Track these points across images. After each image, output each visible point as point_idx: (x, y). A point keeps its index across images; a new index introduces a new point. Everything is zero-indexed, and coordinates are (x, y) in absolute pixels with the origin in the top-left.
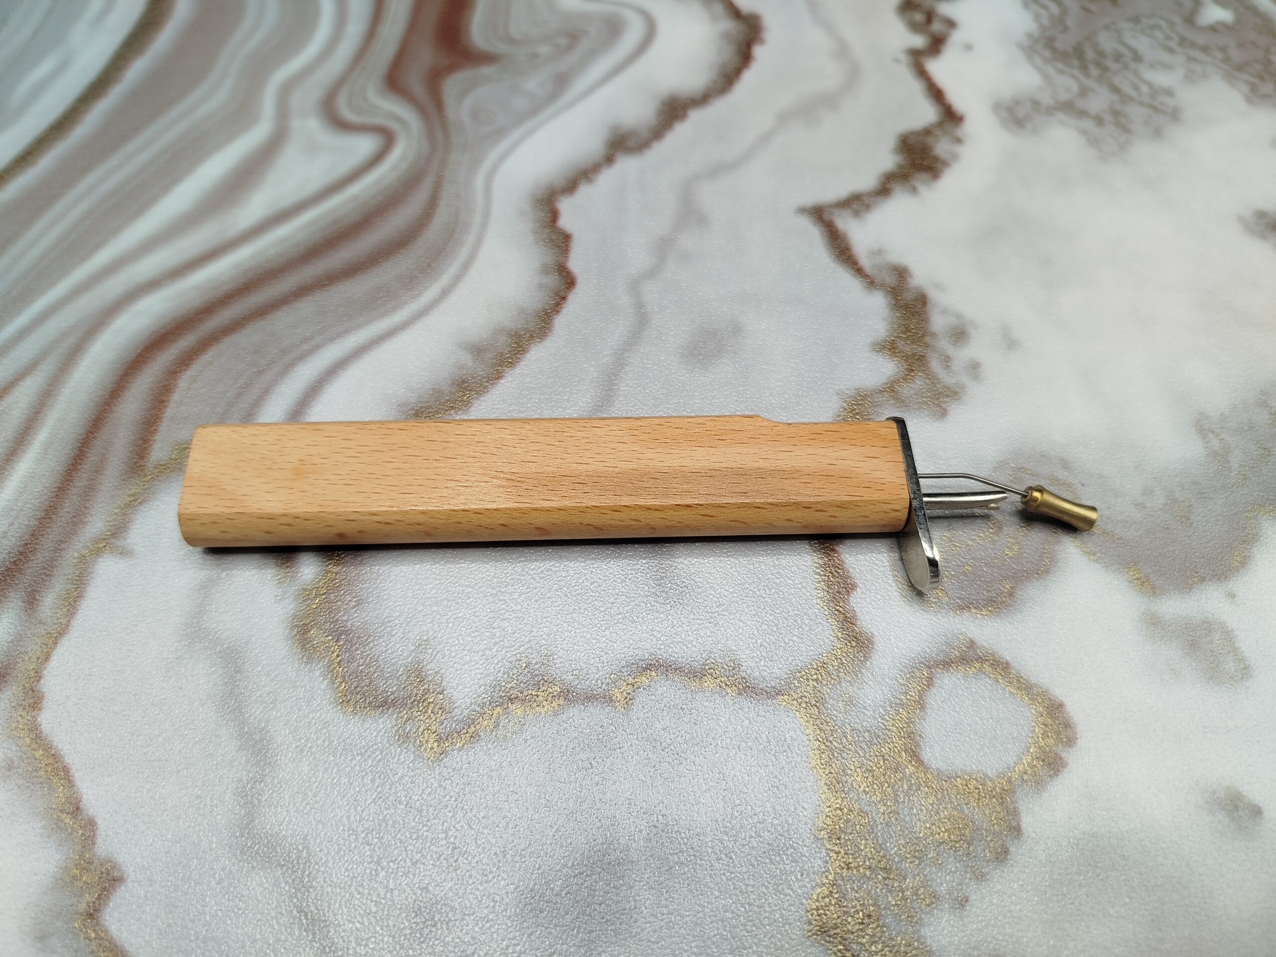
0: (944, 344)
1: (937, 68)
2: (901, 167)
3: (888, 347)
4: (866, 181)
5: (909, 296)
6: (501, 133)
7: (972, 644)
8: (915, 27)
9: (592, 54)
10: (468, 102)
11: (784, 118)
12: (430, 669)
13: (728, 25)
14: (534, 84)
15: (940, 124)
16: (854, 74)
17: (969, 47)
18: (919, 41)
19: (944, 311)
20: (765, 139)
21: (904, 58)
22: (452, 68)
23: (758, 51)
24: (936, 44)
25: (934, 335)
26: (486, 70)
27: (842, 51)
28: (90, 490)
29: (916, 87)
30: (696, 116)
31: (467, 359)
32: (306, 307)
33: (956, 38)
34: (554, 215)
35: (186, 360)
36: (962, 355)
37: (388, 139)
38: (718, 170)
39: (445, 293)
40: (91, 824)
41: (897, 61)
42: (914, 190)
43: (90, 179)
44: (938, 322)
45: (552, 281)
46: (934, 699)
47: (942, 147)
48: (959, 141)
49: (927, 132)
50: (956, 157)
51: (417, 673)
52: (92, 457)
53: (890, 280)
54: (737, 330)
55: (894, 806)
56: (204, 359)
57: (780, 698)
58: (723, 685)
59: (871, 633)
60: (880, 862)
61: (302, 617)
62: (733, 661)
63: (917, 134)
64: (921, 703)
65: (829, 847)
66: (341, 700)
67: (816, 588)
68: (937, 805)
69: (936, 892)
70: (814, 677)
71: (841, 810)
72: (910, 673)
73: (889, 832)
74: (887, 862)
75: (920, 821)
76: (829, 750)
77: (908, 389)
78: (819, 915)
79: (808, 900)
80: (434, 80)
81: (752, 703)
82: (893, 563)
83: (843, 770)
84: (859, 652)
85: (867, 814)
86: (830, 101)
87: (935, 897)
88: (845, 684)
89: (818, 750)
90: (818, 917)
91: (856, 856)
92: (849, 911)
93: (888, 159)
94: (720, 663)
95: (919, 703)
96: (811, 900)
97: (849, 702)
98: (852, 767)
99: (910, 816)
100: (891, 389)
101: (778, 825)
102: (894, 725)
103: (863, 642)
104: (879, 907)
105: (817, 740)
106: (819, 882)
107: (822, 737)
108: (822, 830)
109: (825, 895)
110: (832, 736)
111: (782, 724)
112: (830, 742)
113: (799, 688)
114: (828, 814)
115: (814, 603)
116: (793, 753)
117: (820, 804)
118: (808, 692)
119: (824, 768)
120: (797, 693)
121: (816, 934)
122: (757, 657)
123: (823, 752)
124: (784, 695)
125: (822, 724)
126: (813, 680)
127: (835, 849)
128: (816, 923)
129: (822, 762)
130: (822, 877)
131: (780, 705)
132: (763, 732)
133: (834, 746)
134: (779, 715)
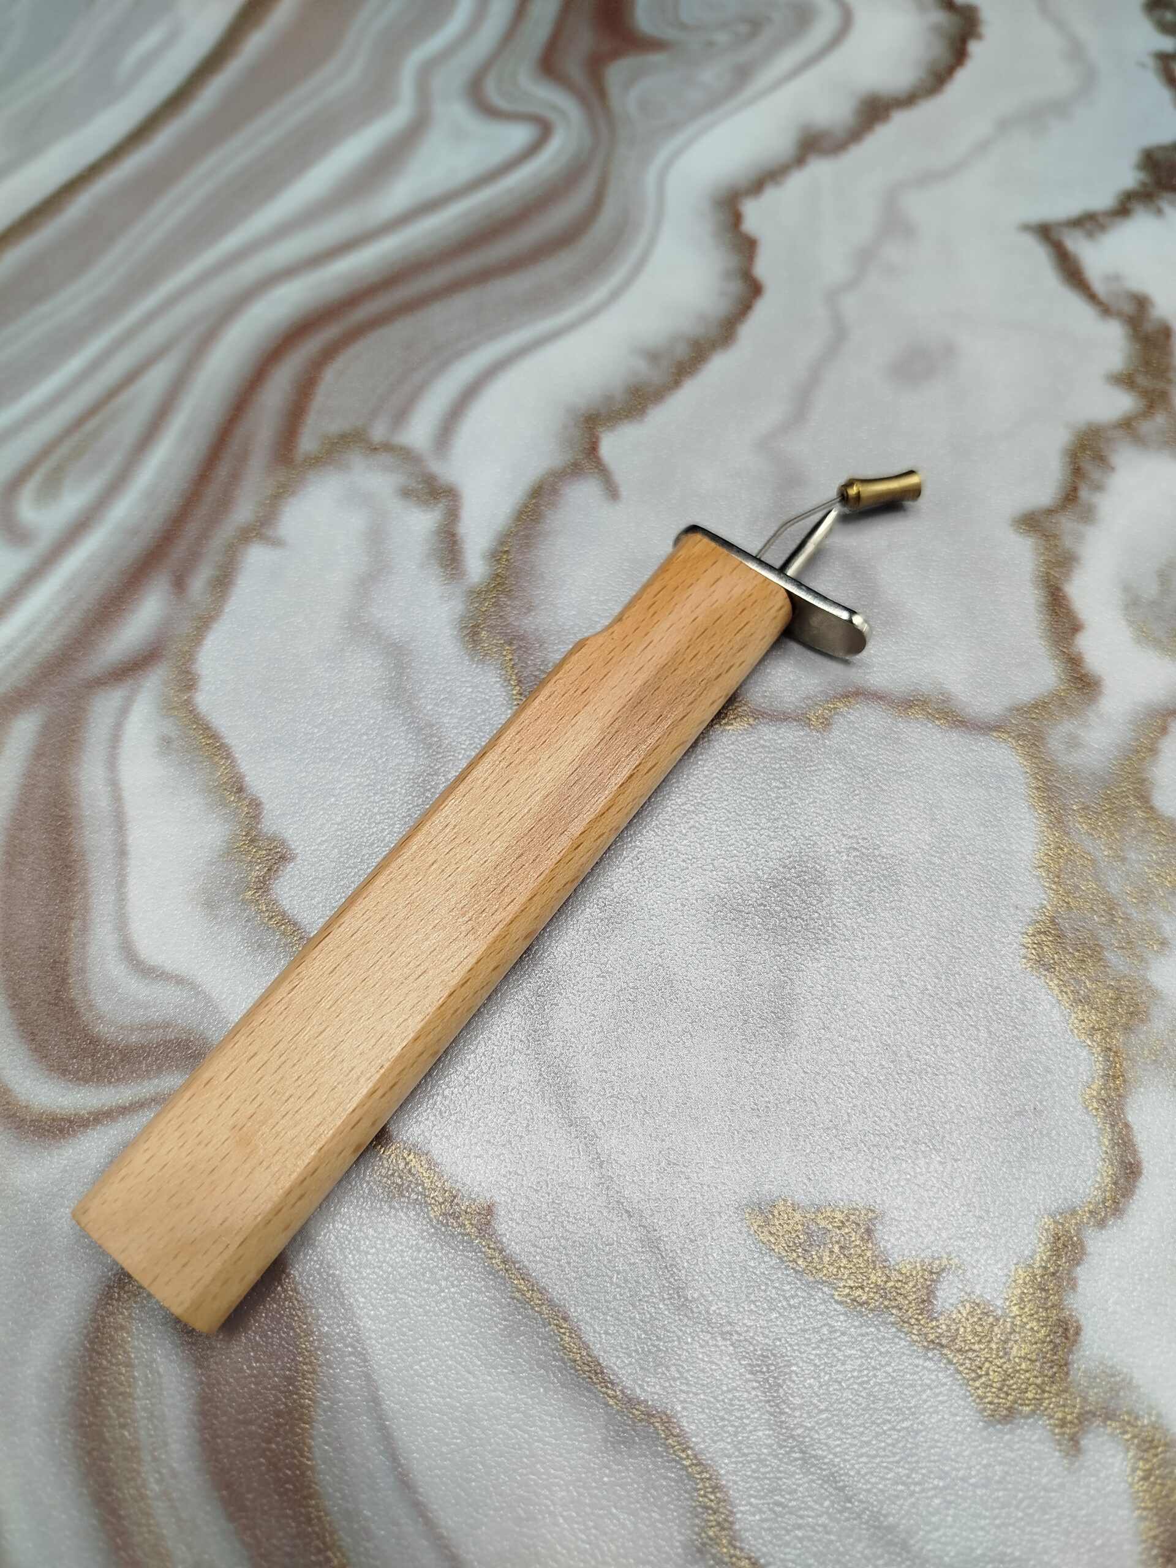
2: (1144, 184)
3: (1125, 380)
4: (1102, 199)
5: (1149, 327)
6: (673, 128)
8: (1164, 28)
9: (778, 45)
10: (634, 94)
11: (1004, 126)
13: (939, 16)
14: (711, 74)
16: (1089, 78)
18: (1168, 44)
20: (982, 147)
21: (1150, 62)
22: (615, 54)
23: (975, 48)
26: (655, 58)
27: (1076, 51)
28: (235, 477)
29: (1163, 97)
30: (900, 120)
31: (641, 366)
32: (461, 302)
34: (736, 219)
35: (329, 353)
37: (545, 130)
38: (927, 178)
39: (615, 295)
40: (255, 805)
41: (1142, 65)
42: (1159, 212)
43: (211, 160)
45: (736, 287)
46: (1167, 746)
52: (234, 446)
53: (1129, 308)
54: (949, 350)
55: (1121, 850)
56: (351, 352)
57: (995, 734)
58: (931, 717)
59: (1099, 676)
60: (1103, 903)
61: (471, 618)
62: (943, 694)
63: (1163, 148)
64: (1153, 751)
65: (1047, 885)
66: (515, 703)
67: (1038, 628)
68: (1169, 852)
69: (1165, 938)
70: (1034, 716)
71: (1062, 849)
72: (1142, 719)
73: (1114, 875)
74: (1111, 907)
75: (1148, 867)
76: (1049, 789)
77: (1146, 427)
78: (1034, 949)
79: (1023, 933)
80: (596, 65)
81: (963, 737)
82: (1126, 607)
83: (1065, 810)
84: (1084, 694)
85: (1090, 854)
86: (1060, 108)
87: (1164, 943)
88: (1067, 726)
89: (1038, 788)
90: (1033, 951)
91: (1077, 895)
92: (1068, 948)
93: (1129, 177)
94: (929, 695)
95: (1151, 750)
96: (1027, 934)
97: (1073, 743)
98: (1075, 807)
99: (1138, 861)
100: (1127, 425)
101: (991, 859)
102: (1122, 770)
103: (1089, 684)
104: (1101, 946)
105: (1036, 778)
106: (1035, 918)
107: (1041, 776)
108: (1040, 867)
109: (1042, 930)
110: (1053, 775)
111: (997, 760)
112: (1051, 781)
113: (1017, 725)
114: (1046, 852)
115: (1036, 642)
116: (1009, 789)
117: (1037, 841)
118: (1027, 730)
119: (1044, 807)
120: (1014, 731)
121: (1031, 967)
122: (969, 692)
123: (1042, 791)
124: (999, 731)
125: (1041, 763)
126: (1033, 718)
127: (1054, 887)
128: (1032, 957)
129: (1041, 800)
130: (1039, 913)
131: (995, 741)
132: (975, 767)
133: (1055, 786)
134: (993, 751)
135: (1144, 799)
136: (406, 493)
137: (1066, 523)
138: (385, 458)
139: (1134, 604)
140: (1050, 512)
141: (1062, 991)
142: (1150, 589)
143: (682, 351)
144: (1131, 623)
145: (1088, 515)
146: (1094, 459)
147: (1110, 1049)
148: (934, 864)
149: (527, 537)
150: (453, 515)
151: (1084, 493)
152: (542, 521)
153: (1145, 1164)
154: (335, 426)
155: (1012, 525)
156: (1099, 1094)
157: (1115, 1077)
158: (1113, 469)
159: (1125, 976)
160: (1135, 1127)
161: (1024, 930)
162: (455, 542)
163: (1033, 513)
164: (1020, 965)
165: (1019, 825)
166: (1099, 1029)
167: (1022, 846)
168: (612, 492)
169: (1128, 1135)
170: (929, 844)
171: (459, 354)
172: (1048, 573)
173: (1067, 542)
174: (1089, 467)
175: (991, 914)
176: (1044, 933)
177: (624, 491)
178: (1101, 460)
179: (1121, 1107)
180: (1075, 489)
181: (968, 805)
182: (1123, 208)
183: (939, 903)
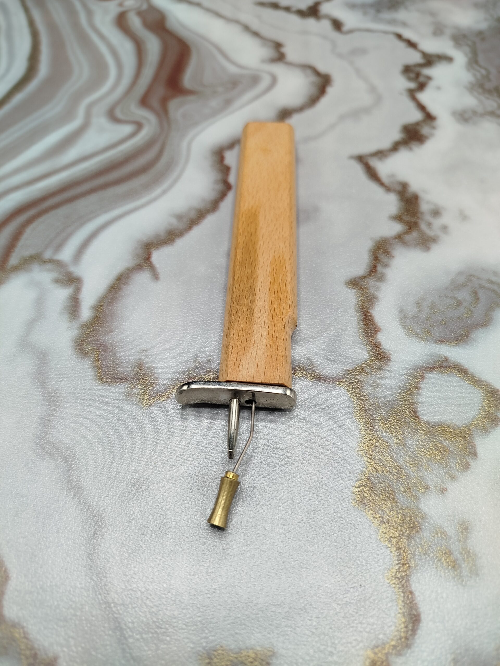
0: (428, 217)
1: (423, 97)
2: (403, 139)
3: (398, 218)
4: (386, 144)
5: (408, 195)
6: (196, 124)
7: (446, 359)
8: (410, 79)
9: (244, 91)
10: (181, 111)
11: (342, 118)
12: (147, 363)
13: (313, 79)
14: (214, 103)
15: (424, 121)
16: (378, 99)
17: (438, 88)
18: (412, 85)
19: (428, 202)
20: (332, 127)
21: (405, 92)
22: (174, 96)
23: (330, 91)
24: (422, 87)
25: (422, 213)
26: (191, 98)
27: (373, 89)
29: (411, 105)
30: (297, 118)
31: (174, 221)
32: (93, 198)
33: (431, 85)
34: (222, 159)
35: (30, 221)
36: (437, 223)
37: (139, 126)
38: (307, 140)
39: (165, 192)
41: (401, 94)
42: (411, 149)
44: (424, 207)
45: (220, 187)
46: (424, 385)
47: (425, 130)
48: (434, 128)
49: (417, 124)
50: (432, 135)
51: (140, 366)
53: (399, 188)
54: (316, 209)
55: (403, 439)
56: (41, 220)
57: (338, 383)
58: (306, 376)
59: (389, 353)
60: (395, 468)
61: (81, 337)
62: (311, 364)
63: (412, 125)
64: (418, 388)
65: (365, 459)
66: (98, 378)
67: (358, 331)
68: (428, 439)
69: (428, 486)
70: (357, 373)
71: (373, 440)
72: (411, 373)
73: (400, 453)
74: (399, 469)
75: (418, 448)
76: (365, 410)
77: (408, 238)
78: (359, 495)
79: (353, 487)
80: (164, 102)
81: (322, 385)
82: (401, 319)
83: (374, 420)
84: (382, 362)
85: (387, 443)
86: (366, 111)
87: (427, 488)
88: (374, 377)
89: (359, 410)
90: (359, 496)
91: (381, 464)
92: (377, 493)
93: (397, 135)
94: (305, 366)
95: (417, 388)
96: (355, 486)
97: (377, 386)
98: (379, 418)
99: (412, 445)
100: (399, 237)
101: (336, 447)
102: (402, 398)
103: (384, 357)
104: (394, 492)
105: (359, 404)
106: (360, 478)
107: (361, 403)
108: (361, 451)
109: (363, 484)
110: (367, 403)
111: (339, 396)
112: (366, 405)
113: (349, 378)
114: (365, 442)
115: (357, 337)
116: (345, 411)
117: (360, 437)
118: (354, 381)
119: (363, 419)
120: (347, 381)
121: (358, 505)
122: (325, 363)
123: (362, 411)
124: (340, 382)
125: (361, 397)
126: (356, 375)
127: (369, 460)
128: (358, 499)
129: (361, 415)
130: (362, 475)
131: (338, 387)
132: (328, 400)
133: (368, 408)
134: (337, 391)
135: (414, 413)
136: (57, 281)
137: (371, 282)
138: (49, 266)
139: (405, 317)
140: (363, 278)
141: (374, 517)
142: (413, 310)
143: (193, 215)
144: (404, 327)
145: (382, 278)
146: (384, 253)
147: (400, 549)
148: (307, 451)
149: (112, 298)
150: (78, 290)
151: (379, 268)
152: (121, 290)
153: (423, 617)
154: (27, 253)
155: (345, 284)
156: (396, 575)
157: (403, 564)
158: (393, 257)
159: (407, 507)
160: (417, 594)
162: (78, 302)
163: (356, 278)
164: (352, 503)
165: (350, 429)
166: (395, 538)
167: (352, 440)
168: (156, 276)
169: (412, 598)
170: (304, 441)
171: (90, 220)
172: (362, 305)
173: (372, 290)
174: (382, 257)
175: (336, 476)
176: (364, 486)
177: (161, 276)
178: (387, 253)
179: (408, 581)
180: (375, 267)
181: (325, 420)
182: (395, 147)
183: (310, 472)
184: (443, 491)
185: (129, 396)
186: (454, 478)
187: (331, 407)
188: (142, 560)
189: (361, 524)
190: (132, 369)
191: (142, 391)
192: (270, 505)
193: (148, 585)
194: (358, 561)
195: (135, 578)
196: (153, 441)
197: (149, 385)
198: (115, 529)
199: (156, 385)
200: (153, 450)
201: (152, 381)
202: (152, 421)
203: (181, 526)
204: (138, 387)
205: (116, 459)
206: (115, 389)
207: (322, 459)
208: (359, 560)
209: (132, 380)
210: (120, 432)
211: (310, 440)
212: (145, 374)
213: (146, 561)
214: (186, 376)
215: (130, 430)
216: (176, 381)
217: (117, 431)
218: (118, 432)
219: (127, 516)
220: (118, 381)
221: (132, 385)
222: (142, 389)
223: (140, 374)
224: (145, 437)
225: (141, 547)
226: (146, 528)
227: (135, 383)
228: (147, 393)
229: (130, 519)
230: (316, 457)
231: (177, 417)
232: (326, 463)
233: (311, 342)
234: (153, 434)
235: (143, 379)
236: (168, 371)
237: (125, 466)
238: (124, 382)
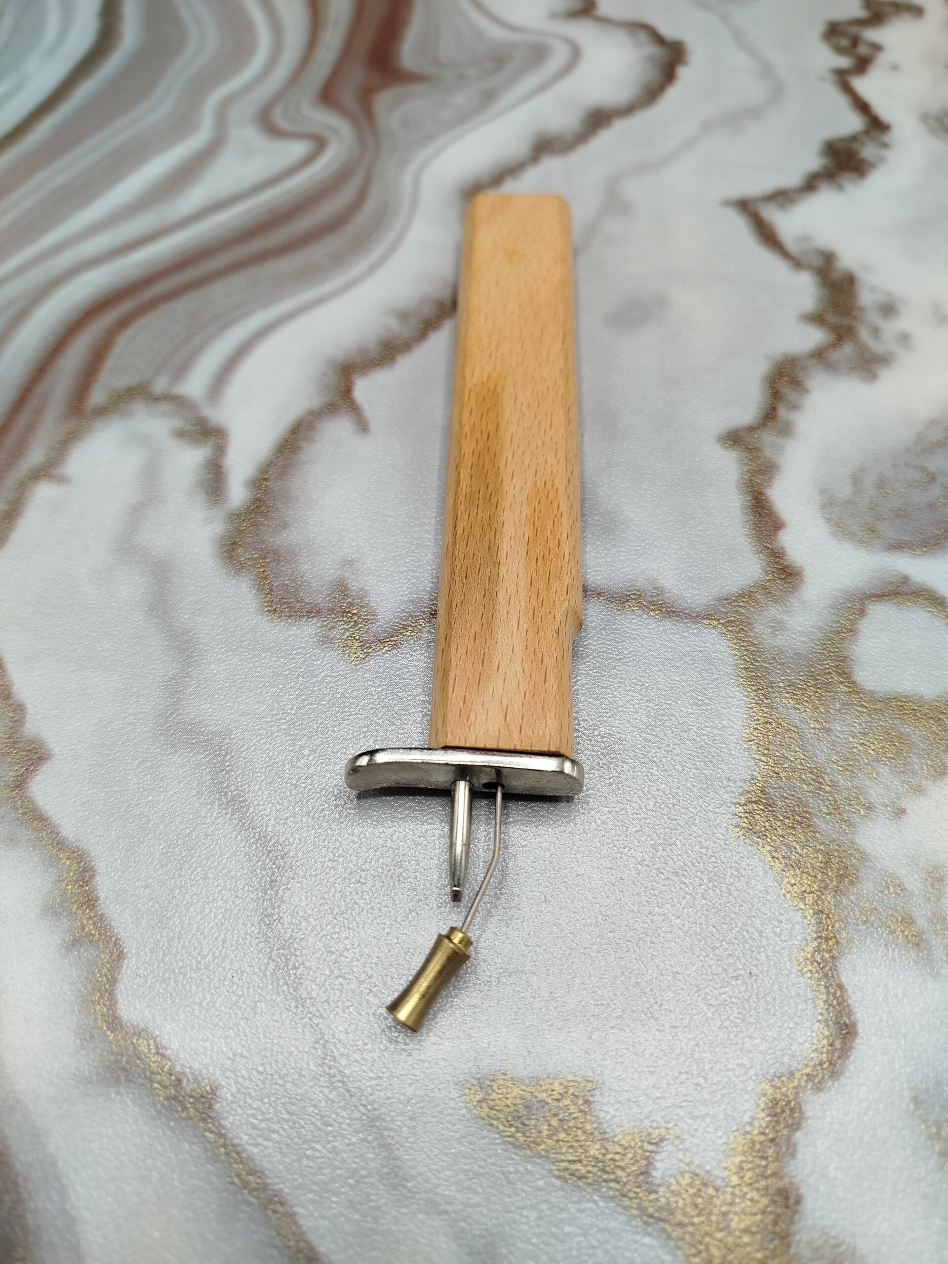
0: (873, 318)
1: (864, 85)
2: (826, 168)
3: (817, 318)
4: (792, 178)
5: (835, 276)
6: (428, 138)
7: (906, 579)
8: (840, 50)
9: (518, 75)
10: (397, 115)
11: (708, 127)
12: (354, 585)
13: (652, 50)
14: (461, 99)
15: (867, 132)
16: (778, 91)
17: (895, 67)
18: (844, 62)
19: (873, 290)
20: (689, 144)
21: (829, 77)
22: (383, 86)
23: (682, 72)
24: (862, 65)
25: (862, 310)
26: (417, 88)
27: (767, 71)
28: (31, 428)
29: (842, 101)
30: (619, 128)
31: (393, 324)
32: (240, 280)
33: (882, 60)
35: (123, 324)
36: (891, 328)
37: (320, 143)
38: (642, 169)
39: (373, 269)
40: (20, 709)
41: (822, 79)
42: (840, 187)
43: (40, 177)
44: (866, 298)
46: (866, 626)
47: (868, 151)
48: (886, 146)
49: (854, 138)
50: (882, 160)
51: (342, 588)
52: (34, 401)
53: (817, 262)
54: (662, 301)
55: (826, 722)
56: (143, 321)
57: (705, 622)
58: (646, 608)
59: (801, 567)
60: (811, 773)
61: (230, 537)
62: (655, 588)
63: (842, 140)
64: (852, 631)
65: (757, 757)
66: (266, 609)
67: (743, 527)
68: (871, 722)
69: (871, 803)
70: (741, 604)
71: (770, 723)
72: (841, 604)
73: (820, 746)
74: (818, 774)
75: (853, 737)
76: (757, 669)
77: (836, 355)
78: (747, 818)
79: (736, 803)
80: (366, 96)
81: (676, 625)
82: (823, 506)
83: (772, 687)
84: (787, 583)
85: (797, 727)
86: (754, 113)
87: (870, 808)
88: (773, 611)
89: (746, 669)
90: (745, 820)
91: (786, 766)
92: (779, 815)
93: (813, 162)
94: (644, 590)
95: (851, 631)
96: (739, 804)
97: (778, 627)
98: (781, 685)
99: (843, 732)
100: (819, 355)
101: (704, 735)
102: (825, 649)
103: (791, 574)
104: (809, 813)
105: (744, 660)
106: (746, 788)
107: (749, 658)
108: (750, 741)
109: (754, 799)
110: (760, 656)
111: (708, 645)
112: (758, 662)
113: (726, 613)
114: (756, 726)
115: (742, 540)
116: (719, 671)
117: (747, 716)
118: (735, 617)
119: (752, 685)
120: (723, 618)
121: (744, 835)
122: (681, 586)
123: (750, 671)
124: (709, 619)
125: (749, 646)
126: (740, 607)
127: (764, 759)
128: (744, 825)
129: (750, 679)
130: (750, 783)
131: (706, 628)
132: (687, 652)
133: (762, 666)
134: (704, 637)
135: (846, 675)
136: (180, 434)
137: (767, 438)
138: (164, 406)
139: (831, 503)
140: (752, 429)
141: (773, 857)
142: (845, 490)
143: (428, 310)
144: (828, 520)
145: (786, 430)
146: (791, 383)
147: (822, 912)
148: (650, 741)
149: (285, 466)
150: (220, 450)
151: (782, 412)
152: (300, 452)
153: (860, 1026)
154: (122, 382)
155: (719, 441)
156: (813, 956)
157: (827, 939)
158: (807, 391)
159: (834, 841)
160: (850, 991)
161: (736, 801)
162: (221, 473)
163: (737, 430)
164: (734, 833)
165: (729, 703)
166: (811, 892)
167: (733, 722)
168: (363, 426)
169: (842, 996)
170: (645, 723)
171: (235, 320)
172: (751, 480)
173: (768, 453)
174: (785, 390)
175: (705, 786)
176: (756, 802)
177: (373, 425)
178: (797, 384)
179: (834, 968)
180: (774, 409)
181: (682, 686)
182: (811, 184)
183: (655, 778)
184: (900, 812)
185: (325, 641)
186: (918, 790)
187: (693, 664)
188: (358, 926)
189: (751, 868)
190: (328, 595)
191: (348, 634)
192: (585, 835)
193: (371, 968)
194: (745, 933)
195: (347, 957)
196: (372, 721)
197: (361, 624)
198: (308, 873)
199: (372, 623)
200: (372, 736)
201: (365, 615)
202: (368, 686)
203: (426, 868)
204: (341, 626)
205: (306, 752)
206: (298, 629)
207: (678, 755)
208: (747, 931)
209: (329, 615)
210: (312, 704)
211: (656, 722)
212: (351, 604)
213: (366, 928)
214: (425, 608)
215: (329, 701)
216: (409, 616)
217: (306, 703)
218: (308, 705)
219: (329, 850)
220: (303, 616)
221: (328, 624)
222: (348, 630)
223: (344, 603)
224: (356, 714)
225: (356, 903)
226: (363, 870)
227: (334, 618)
228: (357, 637)
229: (334, 856)
230: (668, 752)
231: (413, 680)
232: (686, 762)
233: (656, 547)
234: (372, 709)
235: (349, 612)
236: (393, 598)
237: (322, 763)
238: (315, 617)
